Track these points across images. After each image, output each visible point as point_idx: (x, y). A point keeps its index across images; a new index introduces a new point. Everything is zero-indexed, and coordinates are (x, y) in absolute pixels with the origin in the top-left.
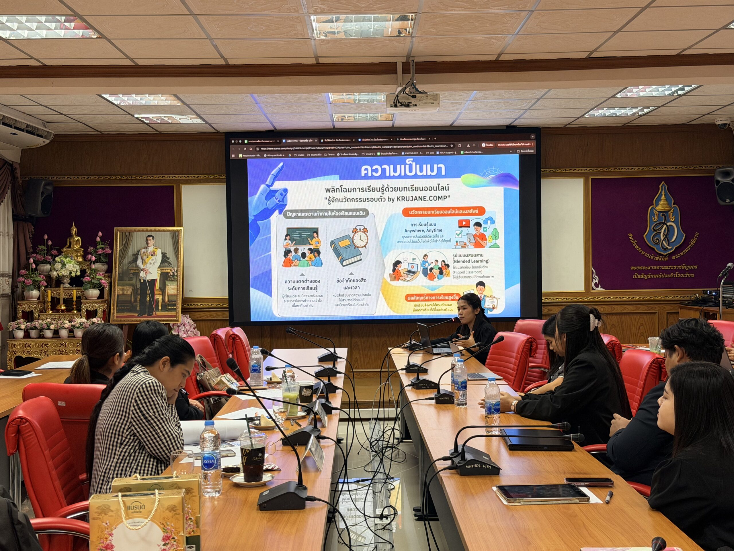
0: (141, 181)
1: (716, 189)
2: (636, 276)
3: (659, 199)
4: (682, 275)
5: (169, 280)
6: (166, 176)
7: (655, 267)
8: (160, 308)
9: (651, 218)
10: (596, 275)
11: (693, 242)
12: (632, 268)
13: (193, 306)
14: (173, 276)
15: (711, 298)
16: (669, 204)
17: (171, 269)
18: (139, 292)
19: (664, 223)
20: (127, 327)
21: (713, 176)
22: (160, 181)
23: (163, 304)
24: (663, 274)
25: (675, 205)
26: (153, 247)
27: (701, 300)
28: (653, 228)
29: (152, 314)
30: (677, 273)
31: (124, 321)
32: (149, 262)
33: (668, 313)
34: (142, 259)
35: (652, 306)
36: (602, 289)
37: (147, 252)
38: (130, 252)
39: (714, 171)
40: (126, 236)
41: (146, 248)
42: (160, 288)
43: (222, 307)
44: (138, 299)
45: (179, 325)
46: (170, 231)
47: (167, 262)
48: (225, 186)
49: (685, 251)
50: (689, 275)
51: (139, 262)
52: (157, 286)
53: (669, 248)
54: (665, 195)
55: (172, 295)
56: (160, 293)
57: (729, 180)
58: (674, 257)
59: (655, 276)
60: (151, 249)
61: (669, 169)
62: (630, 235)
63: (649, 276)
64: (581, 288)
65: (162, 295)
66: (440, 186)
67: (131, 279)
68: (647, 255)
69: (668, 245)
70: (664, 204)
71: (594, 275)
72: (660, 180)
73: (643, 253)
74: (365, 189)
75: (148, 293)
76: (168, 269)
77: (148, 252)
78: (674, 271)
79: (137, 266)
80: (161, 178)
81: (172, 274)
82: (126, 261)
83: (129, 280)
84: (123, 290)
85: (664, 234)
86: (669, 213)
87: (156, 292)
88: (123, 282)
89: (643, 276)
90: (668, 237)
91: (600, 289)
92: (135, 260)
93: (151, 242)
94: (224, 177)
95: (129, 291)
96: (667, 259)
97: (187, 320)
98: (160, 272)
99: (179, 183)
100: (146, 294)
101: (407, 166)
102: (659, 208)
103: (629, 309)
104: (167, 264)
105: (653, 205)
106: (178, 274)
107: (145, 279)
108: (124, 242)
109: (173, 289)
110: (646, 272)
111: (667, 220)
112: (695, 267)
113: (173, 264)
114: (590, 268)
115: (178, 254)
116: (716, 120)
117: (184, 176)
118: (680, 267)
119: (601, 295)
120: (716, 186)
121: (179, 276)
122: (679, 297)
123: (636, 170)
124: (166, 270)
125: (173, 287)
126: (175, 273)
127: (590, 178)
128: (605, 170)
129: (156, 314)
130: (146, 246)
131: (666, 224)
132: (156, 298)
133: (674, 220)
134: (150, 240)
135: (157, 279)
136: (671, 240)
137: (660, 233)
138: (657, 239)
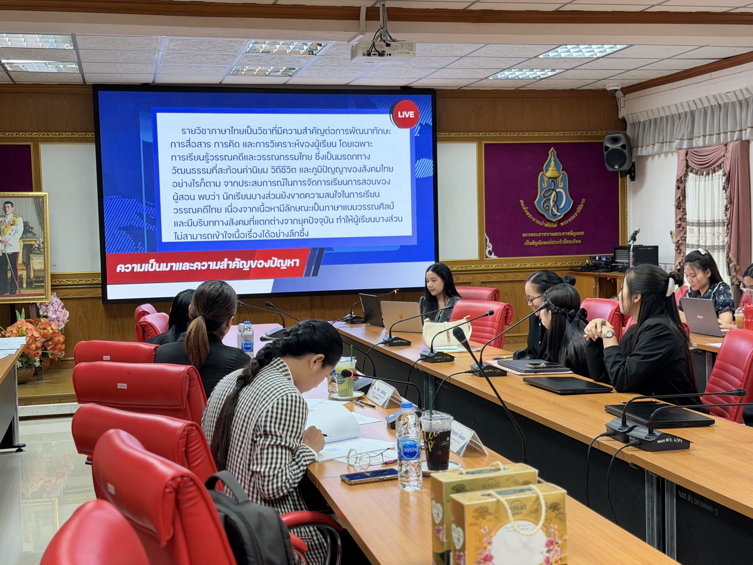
1: (605, 155)
2: (527, 243)
3: (549, 165)
4: (570, 242)
5: (34, 254)
6: (21, 133)
7: (545, 234)
8: (25, 285)
9: (541, 184)
10: (490, 242)
11: (580, 208)
12: (524, 235)
13: (57, 283)
14: (39, 249)
15: (601, 264)
16: (558, 170)
17: (36, 242)
19: (554, 190)
21: (602, 143)
22: (14, 139)
23: (29, 280)
24: (552, 240)
25: (563, 172)
26: (12, 215)
27: (593, 266)
28: (544, 195)
29: (15, 293)
30: (565, 239)
32: (8, 233)
36: (495, 257)
37: (5, 221)
39: (603, 137)
41: (4, 216)
42: (23, 262)
43: (91, 283)
45: (47, 304)
46: (32, 197)
47: (31, 232)
48: (95, 145)
49: (573, 217)
50: (577, 242)
52: (20, 260)
53: (559, 214)
54: (554, 161)
55: (38, 270)
56: (25, 268)
57: (618, 146)
58: (562, 224)
59: (545, 243)
60: (10, 217)
61: (558, 135)
62: (522, 201)
63: (540, 243)
64: (474, 255)
65: (27, 270)
68: (538, 222)
69: (558, 211)
70: (553, 170)
71: (488, 242)
72: (549, 146)
73: (534, 220)
75: (9, 268)
76: (32, 241)
77: (7, 221)
78: (563, 238)
80: (15, 136)
81: (37, 246)
85: (553, 200)
86: (558, 179)
87: (18, 268)
89: (533, 243)
90: (557, 203)
91: (493, 257)
93: (10, 209)
94: (91, 135)
96: (556, 226)
97: (55, 300)
98: (22, 244)
99: (37, 141)
100: (7, 270)
102: (549, 174)
103: (521, 276)
104: (30, 235)
105: (543, 171)
106: (44, 246)
107: (4, 252)
109: (40, 263)
110: (537, 239)
111: (556, 186)
112: (582, 233)
113: (37, 234)
114: (483, 235)
115: (44, 223)
116: (607, 86)
117: (42, 133)
118: (568, 234)
119: (495, 263)
120: (605, 152)
121: (46, 249)
122: (567, 264)
123: (527, 135)
124: (29, 241)
125: (40, 261)
126: (41, 245)
127: (484, 142)
128: (498, 135)
129: (20, 292)
130: (4, 214)
131: (555, 191)
132: (19, 274)
133: (562, 186)
134: (8, 207)
135: (19, 252)
136: (560, 206)
137: (550, 199)
138: (547, 206)
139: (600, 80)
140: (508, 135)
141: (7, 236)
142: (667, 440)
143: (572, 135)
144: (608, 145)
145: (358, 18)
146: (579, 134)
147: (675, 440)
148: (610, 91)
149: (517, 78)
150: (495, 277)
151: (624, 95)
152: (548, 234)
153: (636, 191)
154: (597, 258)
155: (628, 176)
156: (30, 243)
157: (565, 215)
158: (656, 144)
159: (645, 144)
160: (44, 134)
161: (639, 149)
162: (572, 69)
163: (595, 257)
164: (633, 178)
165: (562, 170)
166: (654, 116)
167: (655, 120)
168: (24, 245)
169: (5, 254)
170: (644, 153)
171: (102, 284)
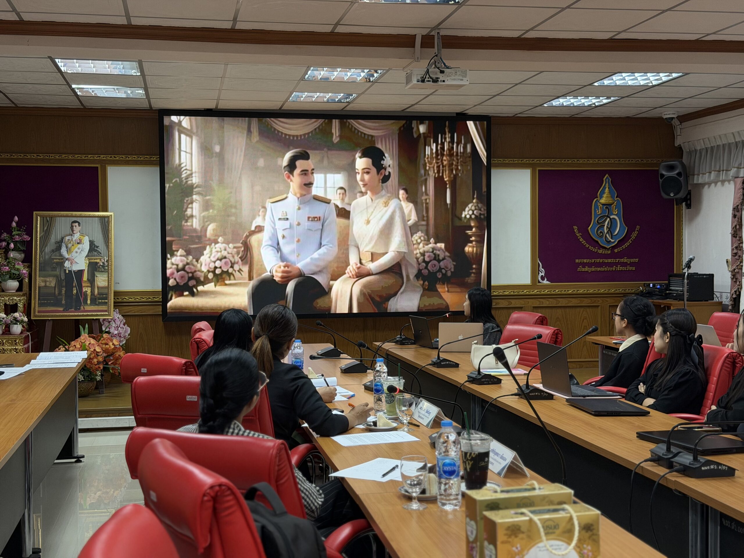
0: (60, 161)
1: (661, 183)
2: (580, 269)
3: (603, 192)
4: (624, 268)
5: (99, 271)
6: (90, 156)
7: (598, 260)
8: (89, 302)
9: (595, 211)
10: (542, 268)
11: (634, 235)
12: (577, 261)
13: (120, 300)
14: (103, 266)
15: (655, 291)
17: (100, 259)
18: (64, 284)
19: (608, 216)
20: (51, 322)
21: (658, 171)
22: (83, 161)
23: (93, 297)
24: (606, 267)
25: (618, 198)
26: (79, 233)
27: (647, 293)
28: (597, 221)
29: (80, 309)
30: (619, 266)
31: (48, 316)
32: (74, 251)
33: (610, 306)
34: (67, 247)
35: (595, 299)
36: (548, 282)
37: (72, 239)
38: (53, 239)
39: (658, 165)
40: (48, 221)
41: (72, 235)
42: (88, 279)
43: (152, 300)
44: (63, 292)
45: (110, 320)
46: (98, 217)
47: (96, 251)
48: (159, 168)
49: (627, 244)
50: (631, 268)
51: (64, 251)
52: (85, 278)
53: (612, 241)
54: (609, 188)
55: (102, 288)
56: (89, 285)
57: (673, 174)
58: (616, 251)
59: (599, 269)
60: (77, 236)
61: (612, 162)
62: (575, 227)
63: (593, 269)
64: (527, 280)
65: (91, 287)
67: (54, 269)
68: (591, 248)
69: (612, 238)
70: (607, 197)
72: (604, 172)
73: (587, 246)
75: (74, 285)
76: (96, 259)
77: (74, 239)
78: (616, 264)
79: (61, 255)
80: (83, 158)
81: (102, 264)
82: (48, 249)
83: (52, 271)
84: (45, 282)
85: (607, 227)
86: (612, 206)
87: (83, 285)
88: (44, 272)
89: (587, 269)
90: (611, 230)
91: (546, 282)
92: (59, 248)
93: (77, 228)
94: (155, 158)
95: (52, 282)
96: (609, 252)
97: (117, 316)
98: (88, 262)
99: (105, 163)
100: (73, 287)
102: (603, 201)
103: (574, 302)
104: (96, 253)
105: (597, 197)
106: (108, 264)
107: (70, 269)
108: (45, 228)
109: (104, 281)
110: (590, 265)
111: (610, 213)
112: (636, 260)
113: (102, 252)
114: (536, 260)
115: (108, 243)
116: (663, 114)
117: (110, 156)
118: (622, 260)
119: (547, 289)
120: (660, 180)
121: (110, 267)
122: (620, 290)
123: (581, 162)
124: (94, 259)
125: (104, 279)
126: (106, 263)
127: (538, 169)
128: (552, 162)
129: (84, 308)
130: (71, 233)
131: (610, 218)
132: (84, 291)
133: (616, 213)
134: (75, 226)
135: (84, 270)
136: (614, 233)
137: (604, 225)
138: (601, 232)
139: (656, 108)
140: (563, 162)
141: (74, 254)
142: (712, 467)
143: (627, 162)
144: (664, 173)
145: (413, 46)
146: (634, 162)
147: (720, 468)
148: (666, 118)
149: (572, 105)
150: (548, 302)
151: (681, 123)
152: (601, 261)
153: (692, 219)
154: (651, 285)
155: (684, 204)
156: (95, 261)
157: (619, 241)
158: (713, 172)
159: (701, 172)
160: (111, 157)
161: (696, 176)
162: (627, 97)
163: (649, 284)
164: (689, 206)
165: (617, 197)
166: (710, 144)
167: (712, 148)
168: (89, 262)
169: (71, 271)
170: (700, 181)
171: (162, 302)
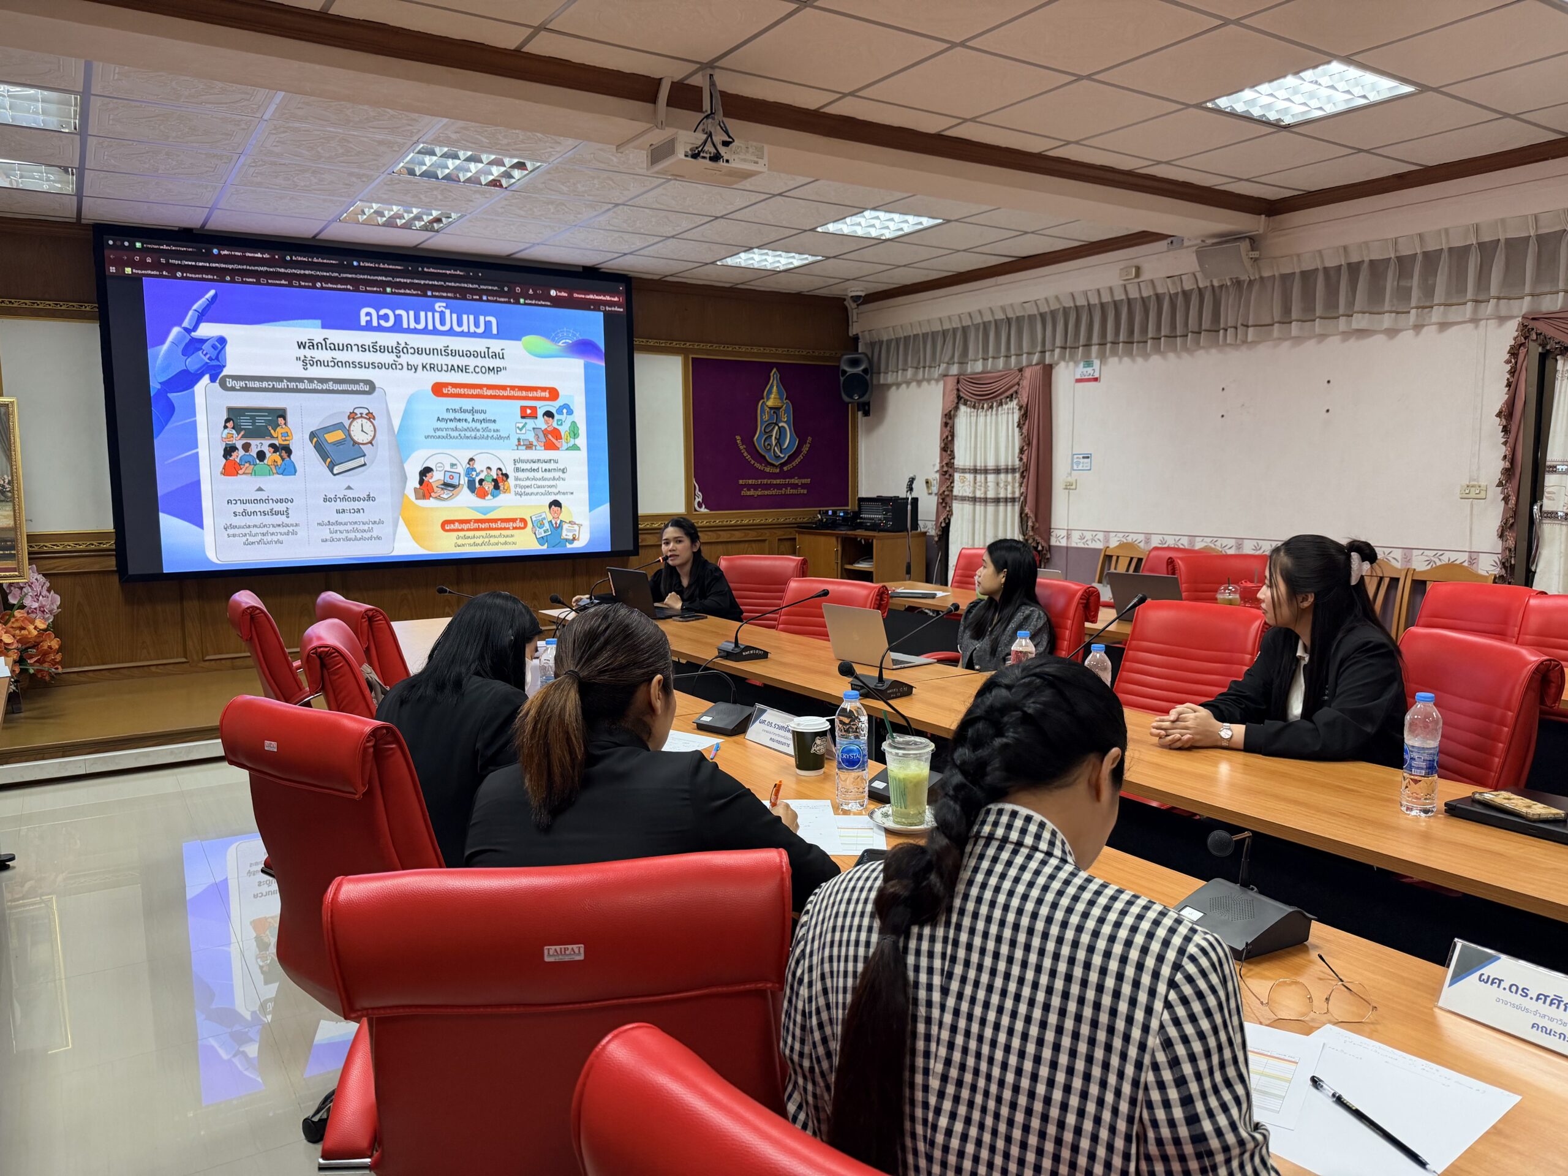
1: (842, 382)
2: (745, 492)
3: (770, 392)
4: (794, 491)
7: (765, 481)
9: (761, 416)
10: (699, 491)
11: (805, 449)
12: (741, 482)
13: (39, 549)
14: (3, 492)
15: (840, 520)
16: (781, 399)
19: (776, 424)
21: (838, 367)
24: (774, 490)
25: (787, 401)
27: (826, 523)
28: (764, 430)
30: (789, 488)
33: (779, 540)
35: (762, 531)
36: (706, 510)
39: (839, 359)
43: (97, 548)
45: (21, 585)
48: (97, 325)
49: (797, 461)
50: (802, 491)
53: (782, 456)
54: (777, 386)
55: (4, 529)
57: (859, 370)
58: (785, 469)
59: (766, 493)
61: (780, 352)
62: (738, 437)
63: (759, 492)
66: (490, 351)
68: (757, 465)
69: (781, 452)
70: (775, 398)
71: (697, 491)
72: (771, 366)
74: (367, 348)
78: (786, 486)
85: (776, 438)
86: (781, 410)
89: (752, 492)
90: (779, 441)
91: (703, 510)
94: (91, 307)
96: (778, 471)
97: (33, 576)
101: (437, 315)
102: (770, 403)
103: (738, 535)
105: (763, 398)
106: (13, 488)
109: (6, 517)
110: (755, 487)
111: (779, 420)
112: (808, 481)
114: (692, 481)
115: (10, 450)
116: (849, 290)
118: (792, 481)
119: (705, 519)
120: (841, 378)
121: (16, 492)
122: (791, 520)
123: (744, 350)
126: (7, 486)
127: (691, 356)
128: (709, 348)
131: (778, 425)
133: (786, 419)
136: (784, 444)
137: (772, 436)
138: (768, 444)
139: (848, 280)
140: (722, 348)
143: (797, 353)
144: (847, 369)
145: (654, 100)
146: (805, 353)
148: (852, 297)
149: (753, 266)
151: (859, 305)
152: (769, 482)
153: (870, 429)
154: (830, 513)
155: (862, 411)
157: (788, 457)
158: (909, 370)
159: (891, 369)
161: (882, 375)
162: (834, 257)
163: (828, 511)
164: (868, 414)
165: (786, 399)
166: (903, 332)
167: (906, 338)
170: (888, 381)
171: (116, 550)
